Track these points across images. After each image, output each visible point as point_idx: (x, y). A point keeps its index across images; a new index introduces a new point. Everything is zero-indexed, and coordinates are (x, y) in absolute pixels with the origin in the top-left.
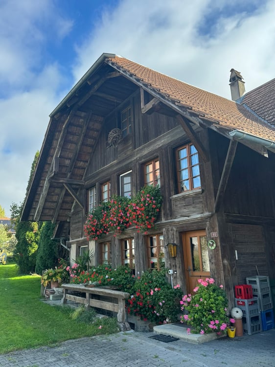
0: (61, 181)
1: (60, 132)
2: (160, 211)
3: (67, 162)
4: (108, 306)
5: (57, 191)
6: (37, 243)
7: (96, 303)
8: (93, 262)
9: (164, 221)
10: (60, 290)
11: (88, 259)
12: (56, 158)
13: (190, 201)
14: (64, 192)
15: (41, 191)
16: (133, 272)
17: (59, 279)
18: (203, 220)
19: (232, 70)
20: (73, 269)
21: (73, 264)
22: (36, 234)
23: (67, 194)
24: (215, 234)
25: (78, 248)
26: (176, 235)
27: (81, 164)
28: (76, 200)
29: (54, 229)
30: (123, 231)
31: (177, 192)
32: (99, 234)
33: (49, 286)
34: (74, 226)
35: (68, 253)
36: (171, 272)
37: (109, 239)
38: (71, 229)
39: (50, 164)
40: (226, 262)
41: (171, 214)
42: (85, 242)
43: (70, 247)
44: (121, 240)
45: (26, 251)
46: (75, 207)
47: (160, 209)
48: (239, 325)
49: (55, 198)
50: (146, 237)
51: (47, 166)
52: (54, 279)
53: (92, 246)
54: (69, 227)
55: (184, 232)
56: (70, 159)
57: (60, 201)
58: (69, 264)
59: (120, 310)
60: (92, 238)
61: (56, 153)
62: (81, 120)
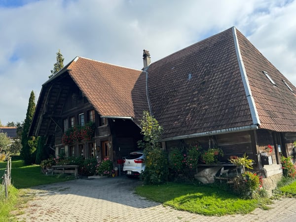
0: (49, 116)
1: (48, 92)
2: (94, 133)
3: (52, 106)
4: (71, 172)
5: (47, 120)
6: (35, 147)
7: (67, 172)
8: (67, 156)
9: (96, 137)
10: (51, 170)
11: (64, 154)
12: (46, 105)
13: (104, 129)
14: (50, 121)
15: (39, 121)
16: (84, 159)
17: (50, 165)
18: (108, 137)
19: (144, 50)
20: (57, 160)
21: (57, 157)
22: (34, 142)
23: (52, 122)
24: (111, 142)
25: (59, 149)
26: (100, 143)
27: (60, 106)
28: (57, 125)
29: (46, 140)
30: (80, 141)
31: (100, 125)
32: (69, 142)
33: (45, 168)
34: (57, 138)
35: (54, 152)
36: (97, 157)
37: (74, 144)
38: (56, 139)
39: (43, 108)
40: (114, 152)
41: (98, 134)
42: (63, 146)
43: (55, 149)
44: (80, 145)
45: (29, 152)
46: (57, 129)
47: (94, 132)
48: (116, 173)
49: (46, 124)
50: (89, 144)
51: (41, 109)
52: (48, 165)
53: (66, 148)
54: (54, 138)
55: (103, 141)
56: (53, 104)
57: (49, 125)
58: (55, 157)
59: (75, 172)
60: (66, 144)
61: (46, 102)
62: (58, 86)
